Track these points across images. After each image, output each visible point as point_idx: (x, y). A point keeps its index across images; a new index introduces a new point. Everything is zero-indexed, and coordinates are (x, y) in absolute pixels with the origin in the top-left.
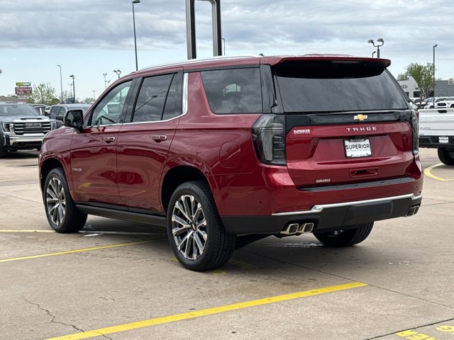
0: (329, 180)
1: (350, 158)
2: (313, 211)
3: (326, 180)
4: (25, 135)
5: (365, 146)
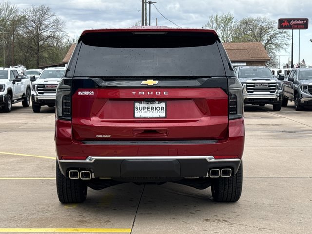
0: (109, 136)
1: (139, 118)
2: (87, 161)
3: (106, 136)
4: (254, 93)
5: (158, 109)
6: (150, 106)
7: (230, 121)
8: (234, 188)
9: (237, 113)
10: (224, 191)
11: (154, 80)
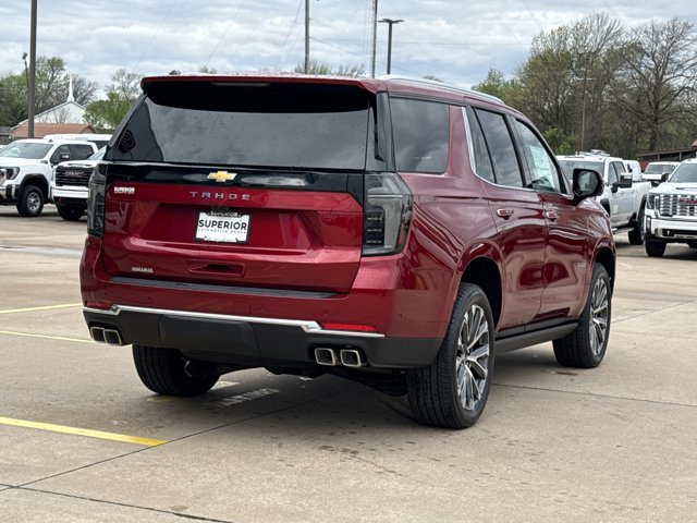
1: (202, 241)
2: (110, 312)
3: (146, 270)
5: (237, 226)
6: (224, 219)
7: (363, 260)
8: (435, 398)
9: (382, 244)
10: (418, 401)
11: (230, 171)
